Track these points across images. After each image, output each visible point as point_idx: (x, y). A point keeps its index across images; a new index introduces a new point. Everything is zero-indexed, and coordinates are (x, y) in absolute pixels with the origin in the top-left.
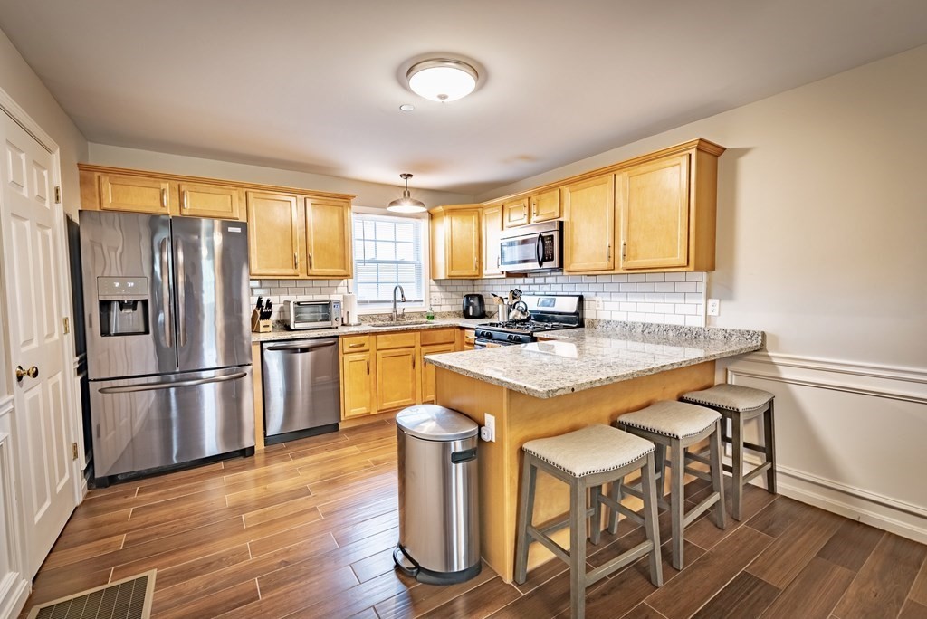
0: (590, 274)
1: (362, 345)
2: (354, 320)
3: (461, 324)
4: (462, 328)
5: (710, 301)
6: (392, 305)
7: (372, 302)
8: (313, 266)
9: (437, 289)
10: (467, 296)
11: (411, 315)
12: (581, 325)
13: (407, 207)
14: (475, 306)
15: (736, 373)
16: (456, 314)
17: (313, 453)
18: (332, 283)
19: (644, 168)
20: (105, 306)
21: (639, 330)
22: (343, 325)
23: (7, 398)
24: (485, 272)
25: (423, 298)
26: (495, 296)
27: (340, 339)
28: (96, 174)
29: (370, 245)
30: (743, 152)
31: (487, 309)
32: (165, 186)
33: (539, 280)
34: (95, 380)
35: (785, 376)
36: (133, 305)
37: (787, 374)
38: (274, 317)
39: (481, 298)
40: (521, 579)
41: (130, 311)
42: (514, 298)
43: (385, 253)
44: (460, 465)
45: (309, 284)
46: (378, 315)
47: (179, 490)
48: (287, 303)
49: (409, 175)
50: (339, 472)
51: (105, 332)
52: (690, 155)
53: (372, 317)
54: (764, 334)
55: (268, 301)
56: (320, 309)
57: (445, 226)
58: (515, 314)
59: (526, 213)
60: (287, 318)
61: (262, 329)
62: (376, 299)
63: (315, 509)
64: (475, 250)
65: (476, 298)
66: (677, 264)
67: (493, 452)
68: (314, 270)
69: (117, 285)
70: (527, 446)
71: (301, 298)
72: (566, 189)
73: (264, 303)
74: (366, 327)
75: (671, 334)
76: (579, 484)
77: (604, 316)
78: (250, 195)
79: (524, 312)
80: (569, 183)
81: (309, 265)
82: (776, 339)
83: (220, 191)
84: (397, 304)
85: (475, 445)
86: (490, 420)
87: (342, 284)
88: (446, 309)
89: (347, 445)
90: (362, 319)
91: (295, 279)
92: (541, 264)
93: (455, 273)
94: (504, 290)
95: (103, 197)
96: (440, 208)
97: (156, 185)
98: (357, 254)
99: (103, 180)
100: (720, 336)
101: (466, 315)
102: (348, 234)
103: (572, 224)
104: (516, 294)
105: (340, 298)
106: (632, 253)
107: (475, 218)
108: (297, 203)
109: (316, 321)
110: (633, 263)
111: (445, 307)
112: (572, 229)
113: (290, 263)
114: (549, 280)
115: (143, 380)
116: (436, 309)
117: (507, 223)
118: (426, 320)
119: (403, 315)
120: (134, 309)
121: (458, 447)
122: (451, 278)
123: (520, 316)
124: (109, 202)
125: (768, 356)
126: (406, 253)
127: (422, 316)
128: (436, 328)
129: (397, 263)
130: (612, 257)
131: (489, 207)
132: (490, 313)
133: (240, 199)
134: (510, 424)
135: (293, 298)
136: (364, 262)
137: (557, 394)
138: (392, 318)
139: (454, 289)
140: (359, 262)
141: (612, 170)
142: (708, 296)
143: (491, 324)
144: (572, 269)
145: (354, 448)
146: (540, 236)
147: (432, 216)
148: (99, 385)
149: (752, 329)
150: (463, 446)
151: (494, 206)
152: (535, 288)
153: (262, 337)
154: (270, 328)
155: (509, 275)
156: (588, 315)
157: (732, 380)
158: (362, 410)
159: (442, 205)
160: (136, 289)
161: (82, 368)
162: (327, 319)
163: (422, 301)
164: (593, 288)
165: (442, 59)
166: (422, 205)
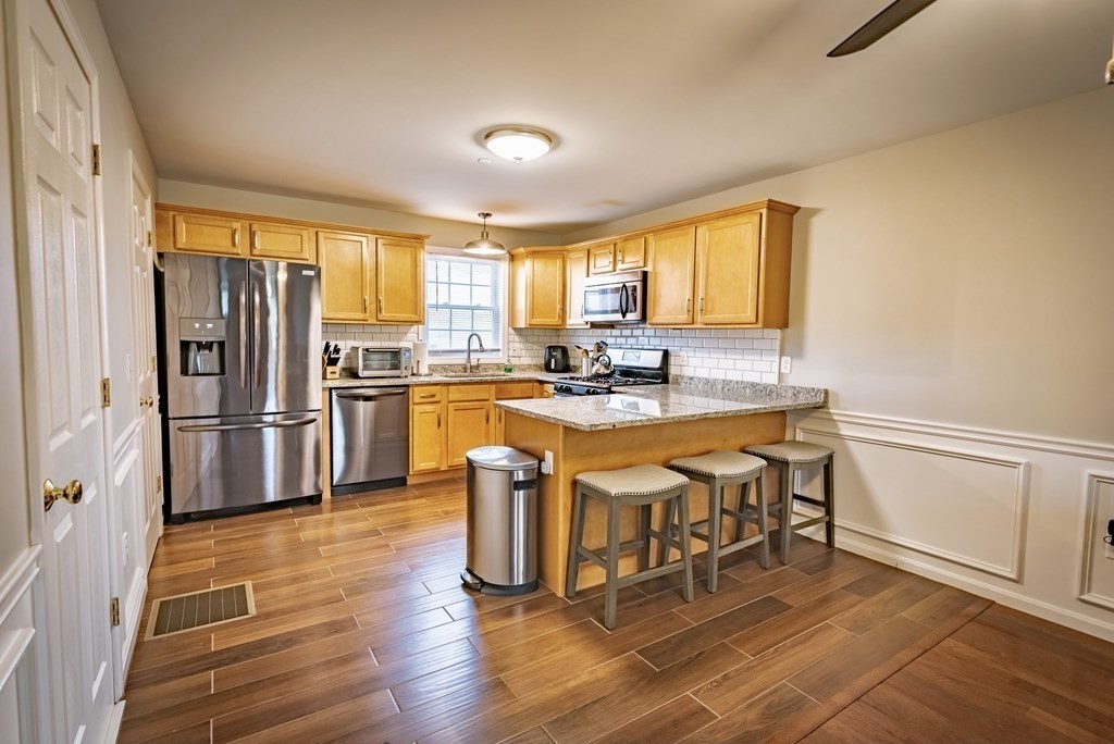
0: (677, 327)
1: (434, 396)
2: (424, 370)
3: (540, 378)
4: (542, 382)
5: (784, 359)
6: (465, 355)
7: (444, 352)
8: (383, 310)
9: (517, 338)
10: (550, 348)
11: (487, 367)
12: (665, 380)
13: (484, 249)
14: (559, 359)
15: (805, 431)
16: (538, 368)
17: (380, 503)
18: (401, 329)
19: (721, 223)
20: (185, 346)
21: (720, 387)
22: (413, 374)
24: (569, 322)
25: (500, 347)
26: (579, 348)
27: (411, 389)
28: (172, 213)
29: (443, 289)
30: (814, 212)
31: (572, 363)
32: (237, 225)
33: (627, 332)
34: (174, 419)
35: (843, 432)
36: (209, 346)
37: (845, 431)
38: (340, 364)
39: (564, 350)
40: (571, 594)
41: (207, 352)
42: (599, 351)
43: (460, 297)
44: (521, 492)
45: (377, 329)
46: (451, 365)
47: (254, 529)
48: (355, 349)
49: (488, 215)
50: (408, 519)
51: (185, 371)
52: (761, 214)
53: (445, 368)
54: (826, 392)
55: (336, 346)
56: (389, 356)
57: (526, 269)
58: (598, 368)
59: (612, 260)
60: (354, 365)
61: (329, 376)
62: (448, 348)
63: (388, 546)
64: (558, 297)
65: (560, 350)
66: (747, 321)
67: (550, 484)
68: (384, 315)
69: (197, 325)
70: (579, 477)
71: (369, 344)
72: (651, 238)
73: (332, 349)
74: (437, 378)
75: (748, 391)
76: (615, 502)
77: (688, 372)
78: (320, 234)
79: (607, 366)
80: (653, 232)
81: (379, 309)
82: (836, 395)
83: (290, 230)
84: (472, 354)
85: (535, 477)
86: (549, 456)
87: (412, 330)
88: (526, 361)
89: (416, 498)
90: (433, 369)
91: (363, 324)
92: (624, 316)
93: (536, 321)
94: (588, 342)
95: (178, 237)
96: (522, 250)
97: (228, 224)
98: (430, 299)
99: (178, 219)
100: (790, 394)
101: (548, 368)
102: (420, 278)
103: (656, 274)
104: (600, 347)
105: (410, 345)
106: (709, 308)
107: (559, 262)
108: (367, 244)
109: (384, 369)
110: (710, 318)
111: (525, 359)
112: (656, 279)
113: (360, 307)
114: (636, 332)
116: (514, 361)
117: (592, 270)
118: (503, 373)
119: (478, 366)
120: (211, 350)
121: (520, 476)
122: (532, 327)
123: (603, 371)
124: (183, 240)
125: (830, 413)
126: (483, 297)
127: (499, 368)
128: (513, 381)
129: (472, 308)
130: (692, 311)
131: (575, 250)
132: (575, 367)
133: (310, 239)
134: (565, 458)
135: (362, 344)
136: (436, 306)
137: (599, 428)
138: (465, 369)
139: (535, 339)
140: (431, 306)
141: (695, 222)
142: (782, 354)
143: (572, 378)
144: (654, 321)
145: (423, 500)
146: (624, 286)
147: (512, 258)
148: (179, 423)
149: (816, 387)
150: (524, 475)
151: (580, 250)
152: (623, 340)
153: (330, 384)
154: (337, 376)
155: (594, 325)
156: (673, 371)
157: (800, 437)
158: (431, 465)
159: (524, 247)
160: (212, 330)
162: (396, 367)
163: (499, 350)
164: (677, 342)
165: (518, 129)
166: (501, 247)
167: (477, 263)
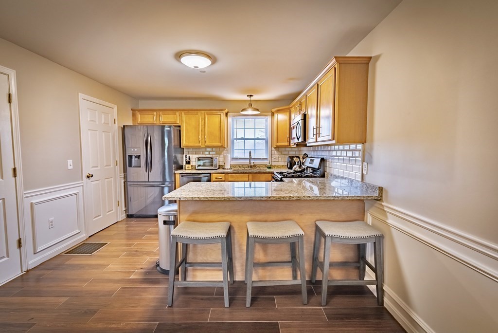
1: (222, 178)
5: (364, 164)
6: (248, 161)
7: (241, 159)
8: (207, 142)
9: (276, 152)
11: (260, 166)
12: (322, 176)
13: (250, 112)
20: (131, 157)
23: (81, 182)
24: (291, 144)
25: (267, 158)
27: (213, 175)
28: (136, 112)
29: (240, 131)
32: (155, 113)
35: (390, 221)
37: (390, 219)
43: (250, 134)
45: (204, 150)
46: (243, 165)
49: (251, 96)
52: (335, 68)
53: (240, 166)
54: (382, 189)
56: (208, 161)
59: (299, 110)
62: (243, 157)
64: (287, 131)
68: (207, 144)
69: (132, 150)
71: (200, 156)
72: (307, 95)
78: (183, 113)
81: (205, 142)
82: (388, 193)
83: (172, 113)
84: (251, 160)
92: (298, 139)
93: (278, 144)
97: (152, 113)
101: (288, 167)
102: (223, 127)
103: (308, 115)
107: (288, 114)
108: (201, 115)
109: (206, 166)
111: (280, 163)
113: (198, 141)
115: (144, 183)
116: (275, 163)
117: (295, 116)
118: (266, 169)
119: (254, 166)
122: (277, 147)
124: (139, 121)
125: (383, 205)
126: (261, 134)
127: (264, 167)
129: (255, 139)
133: (179, 116)
136: (236, 139)
138: (249, 166)
139: (286, 153)
142: (363, 160)
146: (298, 123)
148: (131, 184)
154: (190, 168)
157: (370, 220)
160: (137, 152)
161: (125, 177)
162: (210, 165)
166: (258, 110)
167: (246, 119)
